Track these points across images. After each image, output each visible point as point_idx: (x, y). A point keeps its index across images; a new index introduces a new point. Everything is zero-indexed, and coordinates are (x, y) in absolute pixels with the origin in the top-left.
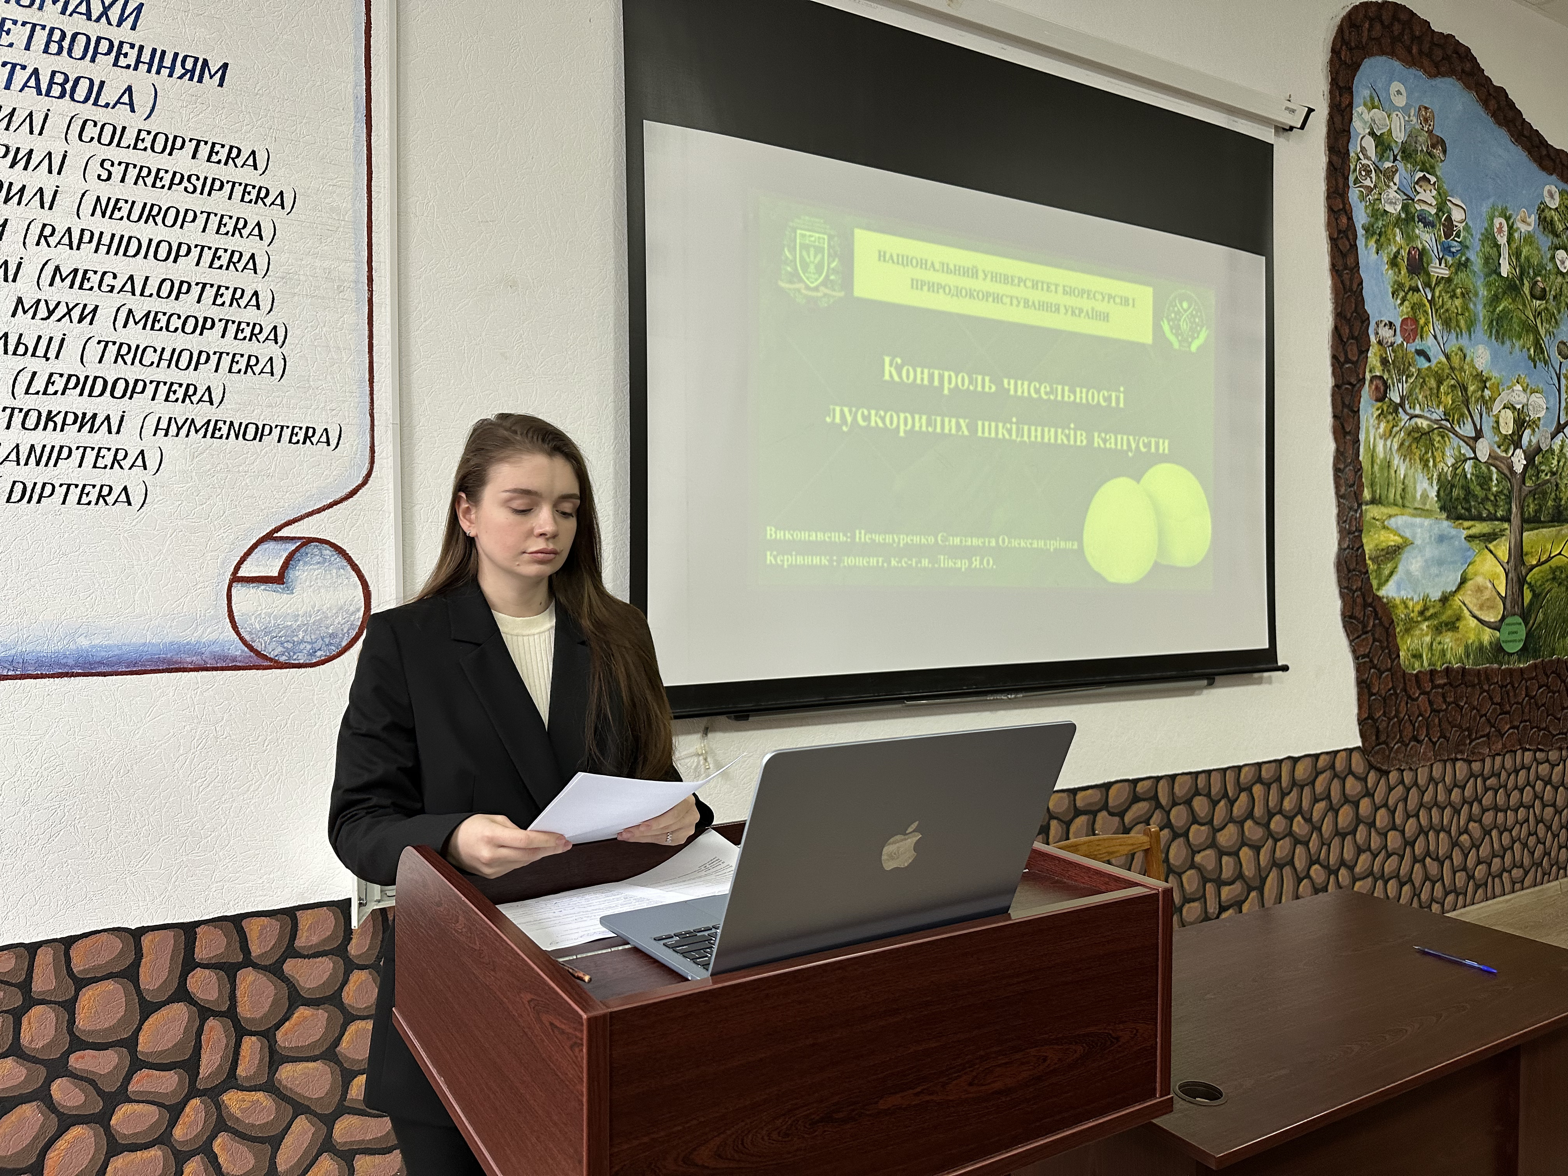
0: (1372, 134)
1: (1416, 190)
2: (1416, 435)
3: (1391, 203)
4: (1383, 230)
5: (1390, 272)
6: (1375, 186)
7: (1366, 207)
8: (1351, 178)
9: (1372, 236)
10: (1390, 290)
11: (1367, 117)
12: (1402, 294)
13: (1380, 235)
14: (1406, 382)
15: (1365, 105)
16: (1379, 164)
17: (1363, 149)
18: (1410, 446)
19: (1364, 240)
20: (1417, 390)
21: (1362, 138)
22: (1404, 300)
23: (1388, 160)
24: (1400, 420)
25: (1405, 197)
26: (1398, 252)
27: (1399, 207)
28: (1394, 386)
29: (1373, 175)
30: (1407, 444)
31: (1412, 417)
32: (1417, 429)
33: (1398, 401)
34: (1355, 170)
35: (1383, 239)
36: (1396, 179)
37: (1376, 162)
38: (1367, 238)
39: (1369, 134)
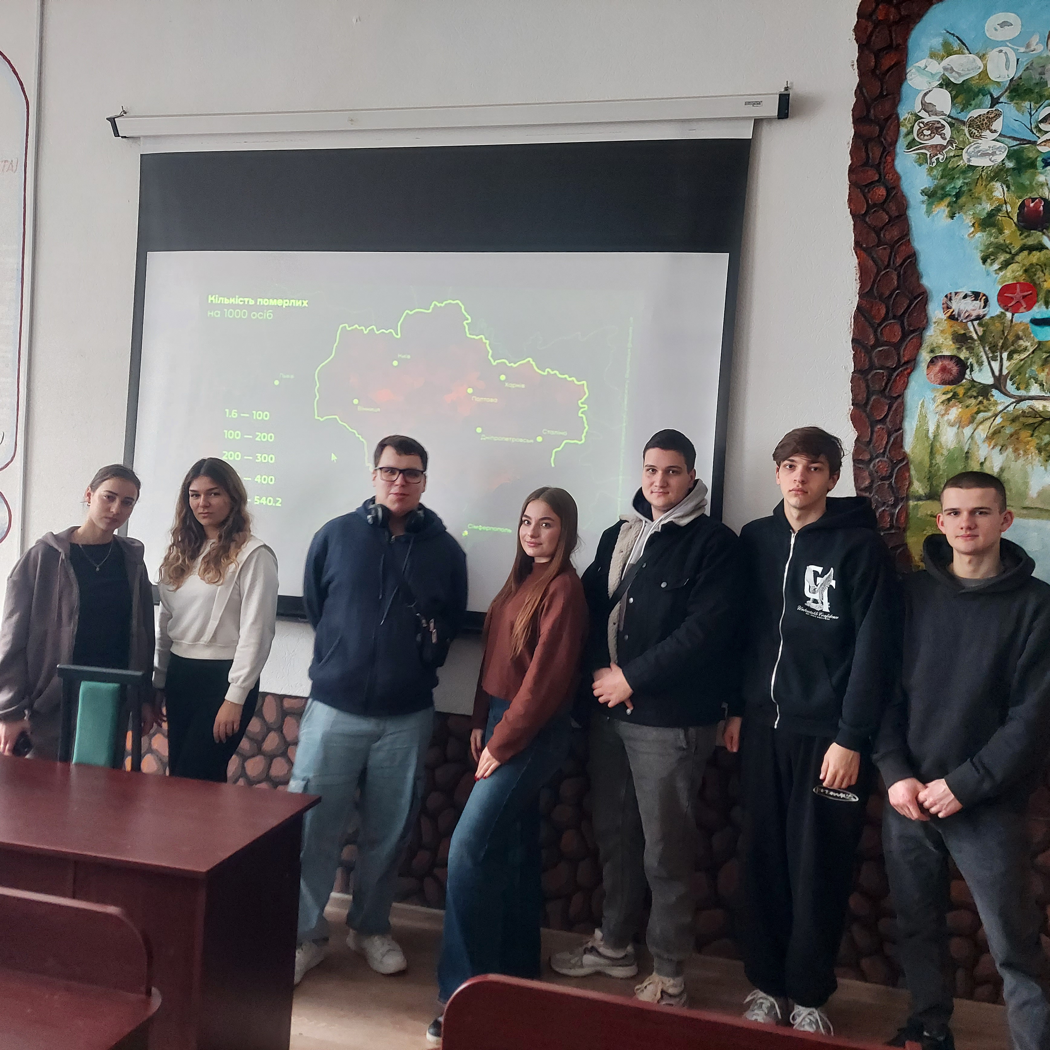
0: (946, 84)
1: (1040, 130)
2: (1031, 421)
3: (984, 155)
4: (965, 188)
5: (979, 235)
6: (950, 143)
7: (931, 169)
8: (902, 143)
9: (942, 199)
10: (978, 256)
11: (936, 67)
12: (1003, 257)
13: (958, 196)
14: (1010, 358)
15: (933, 55)
16: (961, 116)
17: (926, 107)
18: (1016, 433)
19: (924, 206)
20: (1035, 367)
21: (926, 94)
22: (1005, 265)
23: (979, 106)
24: (996, 404)
25: (1016, 143)
26: (998, 209)
27: (1000, 157)
28: (980, 364)
29: (948, 131)
30: (1008, 431)
31: (1020, 400)
32: (1034, 413)
33: (990, 381)
34: (910, 132)
35: (963, 200)
36: (998, 125)
37: (954, 114)
38: (930, 204)
39: (941, 86)
